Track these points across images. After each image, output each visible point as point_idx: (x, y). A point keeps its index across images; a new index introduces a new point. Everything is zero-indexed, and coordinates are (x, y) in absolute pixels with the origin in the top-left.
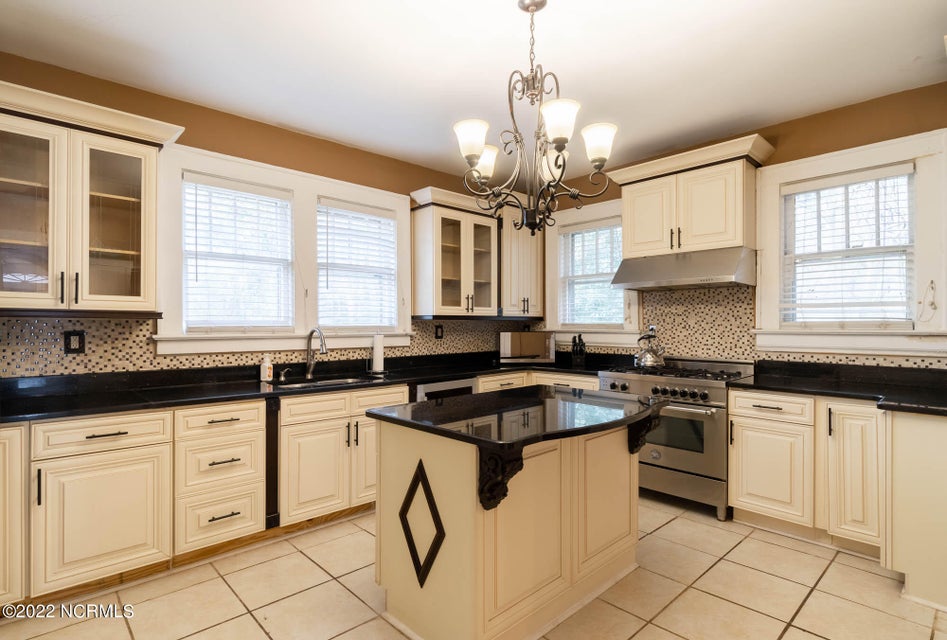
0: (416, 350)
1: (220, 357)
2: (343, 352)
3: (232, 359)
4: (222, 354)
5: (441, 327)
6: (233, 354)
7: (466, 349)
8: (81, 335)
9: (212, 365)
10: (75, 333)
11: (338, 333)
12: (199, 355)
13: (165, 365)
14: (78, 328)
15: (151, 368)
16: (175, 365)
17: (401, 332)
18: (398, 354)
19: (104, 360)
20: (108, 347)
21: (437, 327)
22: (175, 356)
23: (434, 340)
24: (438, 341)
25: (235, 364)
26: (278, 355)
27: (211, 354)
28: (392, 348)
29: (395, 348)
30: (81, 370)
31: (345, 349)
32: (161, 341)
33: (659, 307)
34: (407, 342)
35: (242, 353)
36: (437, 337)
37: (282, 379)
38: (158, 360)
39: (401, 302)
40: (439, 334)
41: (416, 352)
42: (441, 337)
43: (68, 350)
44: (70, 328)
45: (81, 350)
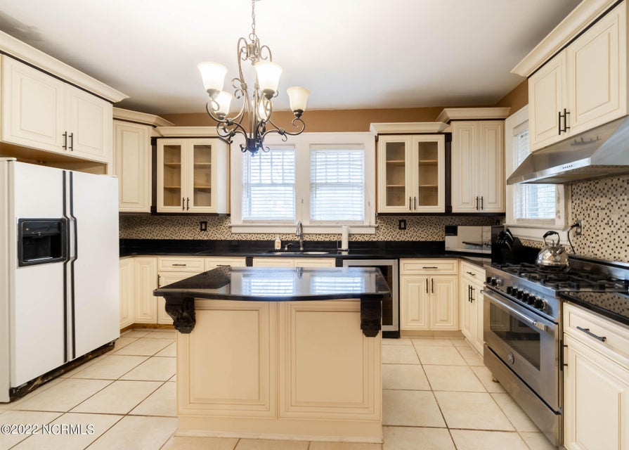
0: (381, 237)
1: (259, 235)
2: (327, 236)
3: (265, 237)
4: (260, 234)
5: (404, 221)
6: (265, 234)
7: (430, 239)
8: (206, 223)
9: (255, 239)
10: (203, 222)
11: (320, 224)
12: (250, 234)
13: (236, 238)
14: (205, 220)
15: (230, 239)
16: (239, 238)
17: (367, 224)
18: (367, 239)
19: (213, 234)
20: (215, 229)
21: (400, 221)
22: (240, 234)
23: (398, 230)
24: (403, 232)
25: (266, 239)
26: (288, 236)
27: (255, 234)
28: (361, 234)
29: (364, 235)
30: (206, 238)
31: (328, 234)
32: (234, 226)
33: (584, 200)
34: (373, 231)
35: (269, 234)
36: (400, 228)
37: (286, 249)
38: (233, 235)
39: (368, 204)
40: (403, 226)
41: (381, 238)
42: (405, 228)
43: (202, 230)
44: (202, 220)
45: (205, 230)
